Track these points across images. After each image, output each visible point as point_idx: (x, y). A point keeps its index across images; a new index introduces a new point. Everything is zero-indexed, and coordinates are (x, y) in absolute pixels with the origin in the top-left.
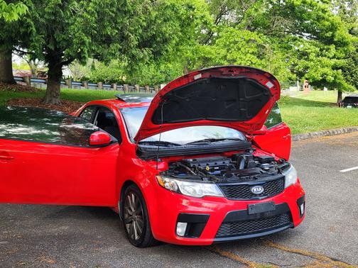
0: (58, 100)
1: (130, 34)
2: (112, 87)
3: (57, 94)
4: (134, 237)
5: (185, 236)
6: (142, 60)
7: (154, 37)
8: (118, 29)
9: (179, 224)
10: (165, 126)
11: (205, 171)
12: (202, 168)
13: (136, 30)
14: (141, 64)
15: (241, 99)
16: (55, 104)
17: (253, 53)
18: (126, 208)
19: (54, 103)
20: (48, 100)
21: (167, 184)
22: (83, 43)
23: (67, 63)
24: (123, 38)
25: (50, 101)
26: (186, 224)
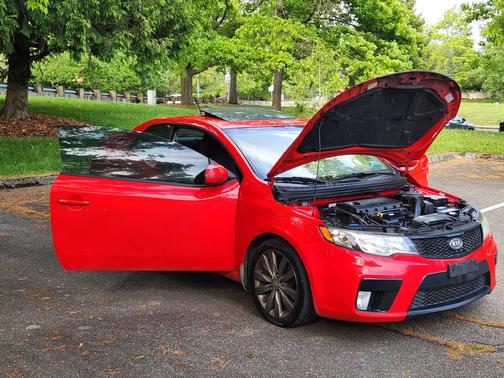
0: (25, 114)
1: (144, 18)
2: (78, 94)
3: (24, 105)
4: (277, 313)
5: (368, 310)
6: (158, 55)
7: (171, 23)
8: (125, 9)
9: (360, 293)
10: (311, 156)
11: (377, 219)
12: (372, 214)
13: (151, 11)
14: (157, 62)
15: (408, 118)
16: (21, 119)
17: (288, 50)
18: (258, 272)
19: (19, 117)
20: (9, 113)
21: (336, 239)
22: (80, 29)
23: (39, 58)
24: (133, 23)
25: (14, 114)
26: (370, 293)
